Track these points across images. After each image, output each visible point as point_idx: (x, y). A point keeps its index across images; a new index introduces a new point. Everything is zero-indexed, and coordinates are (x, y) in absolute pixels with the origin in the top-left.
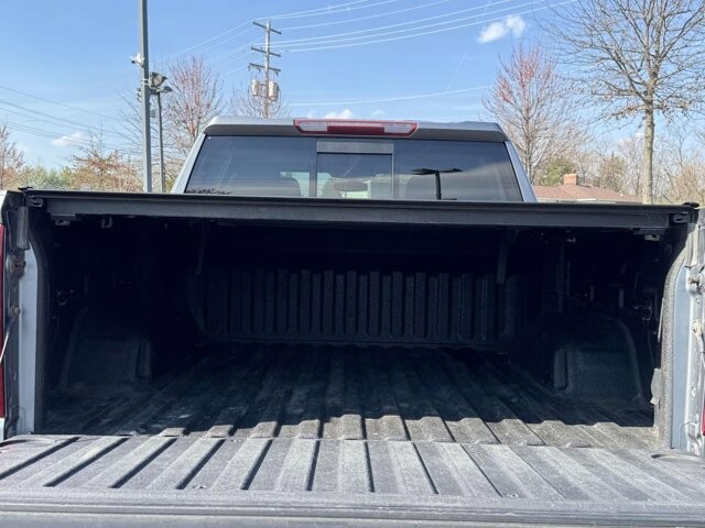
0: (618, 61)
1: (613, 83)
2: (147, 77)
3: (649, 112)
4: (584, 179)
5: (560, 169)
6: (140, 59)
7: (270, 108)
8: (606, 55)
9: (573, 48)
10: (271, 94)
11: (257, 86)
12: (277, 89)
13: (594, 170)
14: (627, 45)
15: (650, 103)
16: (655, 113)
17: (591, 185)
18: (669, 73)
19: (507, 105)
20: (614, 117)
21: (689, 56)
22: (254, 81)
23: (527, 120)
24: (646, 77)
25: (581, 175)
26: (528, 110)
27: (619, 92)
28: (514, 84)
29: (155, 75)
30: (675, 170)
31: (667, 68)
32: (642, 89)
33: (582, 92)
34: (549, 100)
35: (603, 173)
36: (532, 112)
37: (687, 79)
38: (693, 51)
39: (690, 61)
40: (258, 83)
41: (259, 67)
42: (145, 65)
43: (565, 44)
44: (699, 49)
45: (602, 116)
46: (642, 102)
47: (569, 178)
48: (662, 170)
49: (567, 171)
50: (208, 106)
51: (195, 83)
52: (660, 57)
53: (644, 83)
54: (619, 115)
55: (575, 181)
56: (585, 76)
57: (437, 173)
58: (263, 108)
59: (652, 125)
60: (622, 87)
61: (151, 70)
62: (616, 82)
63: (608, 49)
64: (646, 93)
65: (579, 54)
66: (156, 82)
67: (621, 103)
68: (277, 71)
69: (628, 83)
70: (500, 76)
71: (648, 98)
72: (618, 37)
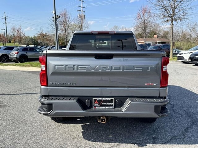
0: (165, 9)
1: (164, 14)
2: (55, 16)
3: (172, 21)
4: (159, 36)
5: (153, 34)
6: (54, 12)
7: (83, 21)
8: (162, 8)
9: (154, 6)
10: (83, 17)
11: (80, 16)
12: (84, 16)
13: (162, 34)
14: (167, 5)
15: (172, 19)
16: (174, 21)
17: (161, 38)
18: (177, 12)
19: (140, 19)
20: (164, 23)
21: (182, 8)
22: (79, 14)
23: (144, 23)
24: (172, 13)
25: (158, 35)
26: (145, 20)
27: (165, 16)
28: (141, 14)
29: (57, 16)
30: (181, 34)
31: (177, 11)
32: (171, 16)
33: (157, 16)
34: (150, 18)
35: (163, 35)
36: (145, 21)
37: (181, 13)
38: (182, 7)
39: (182, 9)
40: (80, 15)
41: (80, 11)
42: (55, 13)
43: (153, 5)
44: (184, 6)
45: (162, 22)
46: (170, 19)
47: (155, 36)
48: (178, 34)
49: (155, 34)
50: (68, 21)
51: (65, 15)
52: (175, 8)
53: (171, 14)
54: (165, 22)
55: (157, 37)
56: (157, 13)
57: (122, 40)
58: (81, 21)
59: (173, 24)
60: (166, 15)
61: (56, 15)
62: (165, 14)
63: (162, 6)
64: (171, 17)
65: (156, 8)
66: (58, 17)
67: (166, 19)
68: (84, 11)
69: (167, 14)
70: (138, 12)
71: (172, 18)
72: (165, 3)
